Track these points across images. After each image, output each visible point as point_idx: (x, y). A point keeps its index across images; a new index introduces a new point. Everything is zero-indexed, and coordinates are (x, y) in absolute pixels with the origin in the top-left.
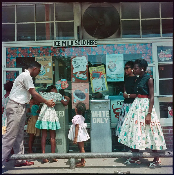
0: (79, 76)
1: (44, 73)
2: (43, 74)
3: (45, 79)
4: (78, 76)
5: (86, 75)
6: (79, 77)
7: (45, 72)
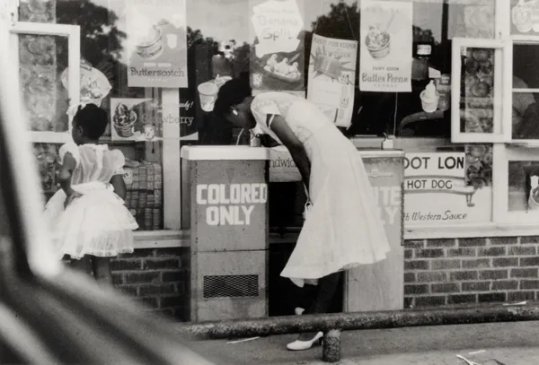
0: (276, 68)
1: (157, 52)
2: (153, 54)
3: (160, 73)
4: (273, 70)
5: (296, 64)
6: (275, 73)
7: (161, 48)
